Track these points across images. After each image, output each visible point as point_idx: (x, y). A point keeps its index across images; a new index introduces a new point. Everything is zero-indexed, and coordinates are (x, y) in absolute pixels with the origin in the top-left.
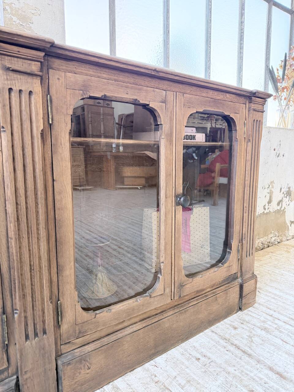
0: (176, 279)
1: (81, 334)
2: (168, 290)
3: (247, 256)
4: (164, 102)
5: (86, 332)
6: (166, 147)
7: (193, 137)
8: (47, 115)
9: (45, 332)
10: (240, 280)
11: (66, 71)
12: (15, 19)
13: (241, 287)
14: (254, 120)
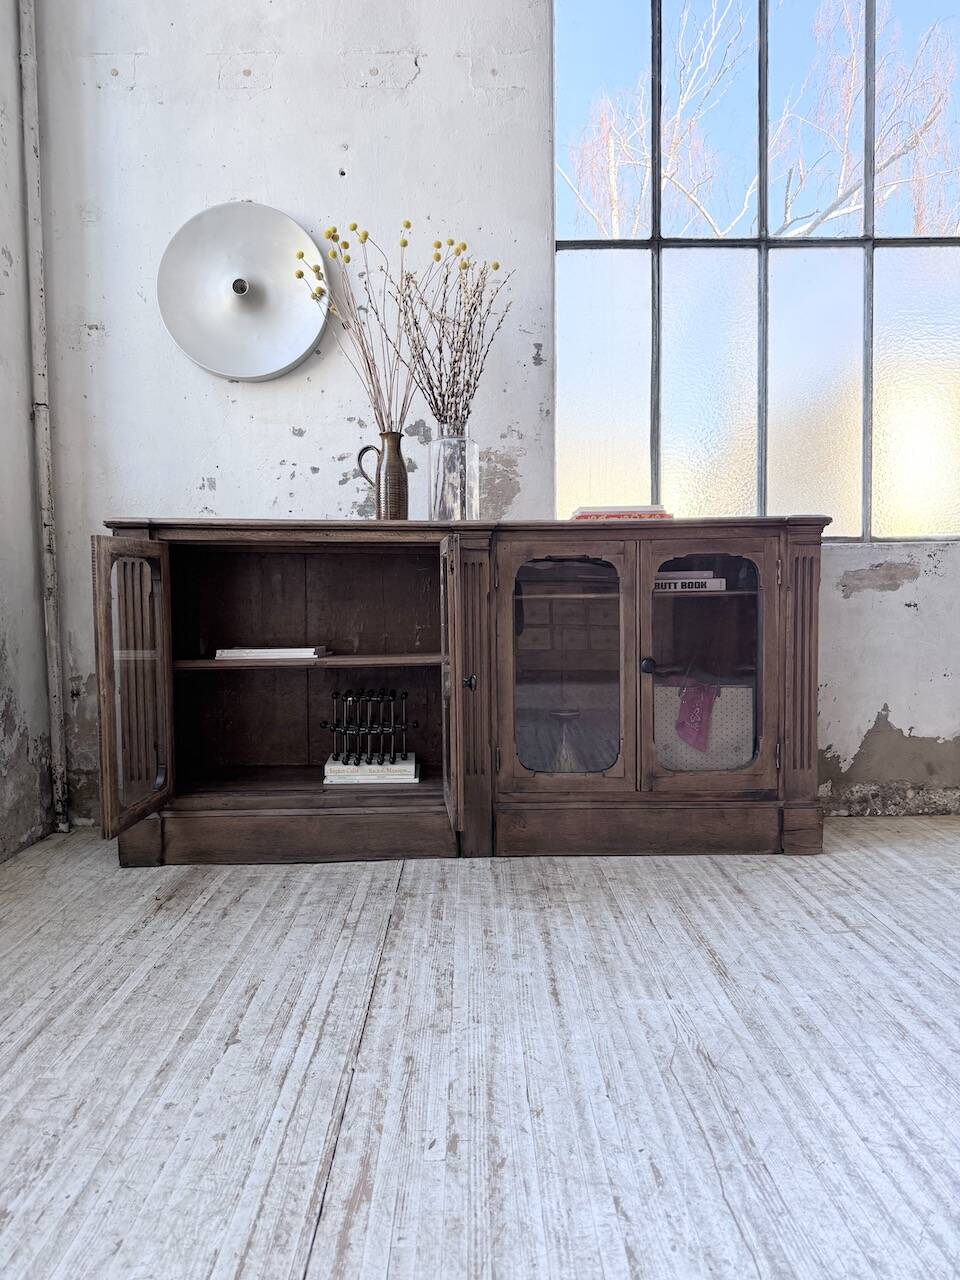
0: (644, 764)
1: (519, 789)
2: (630, 776)
3: (795, 767)
4: (623, 553)
5: (522, 788)
6: (625, 605)
7: (704, 585)
8: (492, 578)
9: (483, 772)
10: (781, 804)
11: (511, 541)
12: (499, 466)
13: (781, 813)
14: (797, 559)
